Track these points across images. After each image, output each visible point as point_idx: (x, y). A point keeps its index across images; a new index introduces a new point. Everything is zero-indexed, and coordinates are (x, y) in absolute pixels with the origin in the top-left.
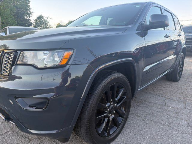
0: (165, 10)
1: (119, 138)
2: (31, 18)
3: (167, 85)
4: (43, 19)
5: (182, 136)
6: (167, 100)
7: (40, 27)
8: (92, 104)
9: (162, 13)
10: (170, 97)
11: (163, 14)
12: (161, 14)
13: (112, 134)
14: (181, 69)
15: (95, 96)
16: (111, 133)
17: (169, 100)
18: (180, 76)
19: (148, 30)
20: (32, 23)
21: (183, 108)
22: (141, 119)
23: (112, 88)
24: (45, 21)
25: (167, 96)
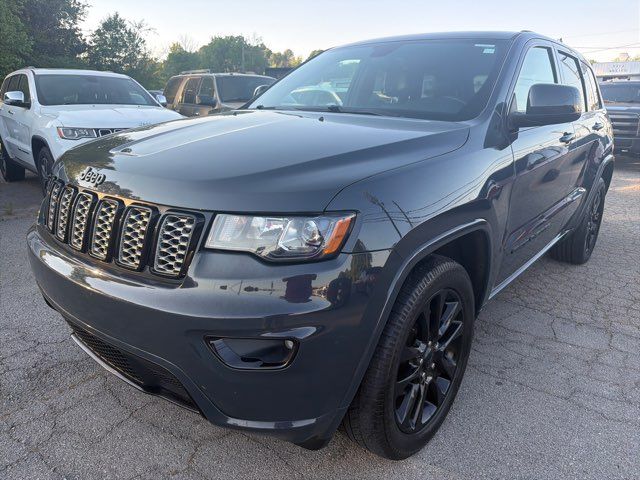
0: (560, 52)
1: (440, 433)
2: (80, 25)
3: (554, 276)
4: (123, 32)
5: (608, 427)
6: (558, 325)
7: (115, 56)
8: (391, 350)
9: (556, 81)
10: (566, 314)
11: (559, 83)
12: (553, 83)
13: (427, 422)
14: (594, 226)
15: (399, 328)
16: (423, 422)
17: (564, 324)
18: (591, 247)
19: (520, 129)
20: (85, 44)
21: (605, 347)
22: (493, 380)
23: (434, 302)
24: (132, 36)
25: (557, 311)
